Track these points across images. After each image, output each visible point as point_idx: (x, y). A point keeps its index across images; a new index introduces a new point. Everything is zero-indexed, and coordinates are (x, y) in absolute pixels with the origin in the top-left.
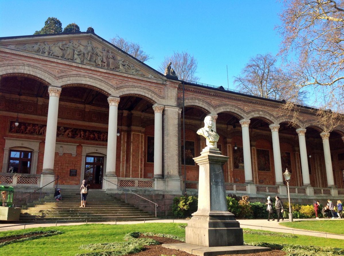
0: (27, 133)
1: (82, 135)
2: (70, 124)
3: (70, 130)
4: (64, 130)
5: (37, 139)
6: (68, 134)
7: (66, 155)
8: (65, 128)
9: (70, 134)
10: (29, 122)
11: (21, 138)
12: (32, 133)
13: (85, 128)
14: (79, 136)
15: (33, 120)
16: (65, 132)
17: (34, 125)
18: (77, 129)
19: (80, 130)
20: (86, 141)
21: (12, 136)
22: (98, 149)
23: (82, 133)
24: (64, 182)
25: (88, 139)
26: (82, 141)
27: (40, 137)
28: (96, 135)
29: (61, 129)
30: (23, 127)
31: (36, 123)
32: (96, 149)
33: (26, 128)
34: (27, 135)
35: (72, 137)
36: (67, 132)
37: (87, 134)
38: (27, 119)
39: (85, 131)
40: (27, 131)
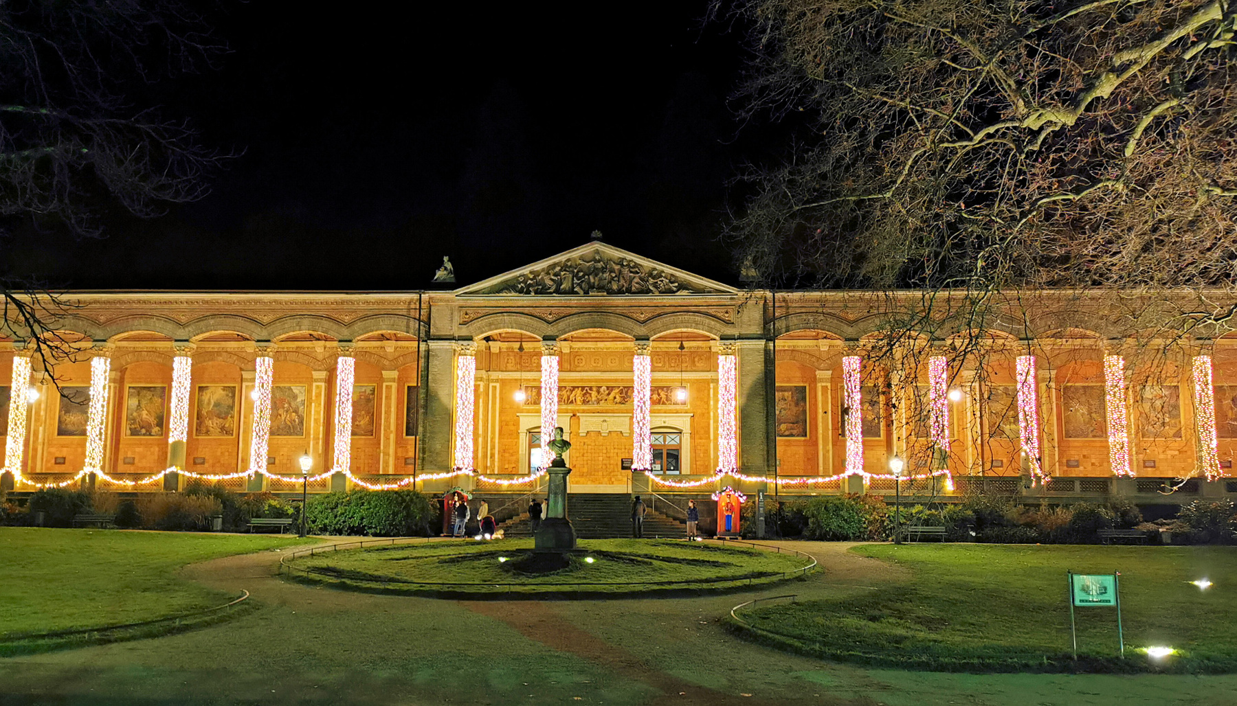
2: (616, 380)
3: (617, 390)
4: (607, 392)
5: (567, 411)
6: (615, 398)
7: (613, 434)
8: (608, 388)
9: (617, 397)
16: (609, 394)
18: (628, 388)
21: (528, 411)
22: (667, 419)
24: (613, 479)
28: (663, 394)
29: (602, 390)
32: (664, 419)
35: (620, 403)
36: (612, 394)
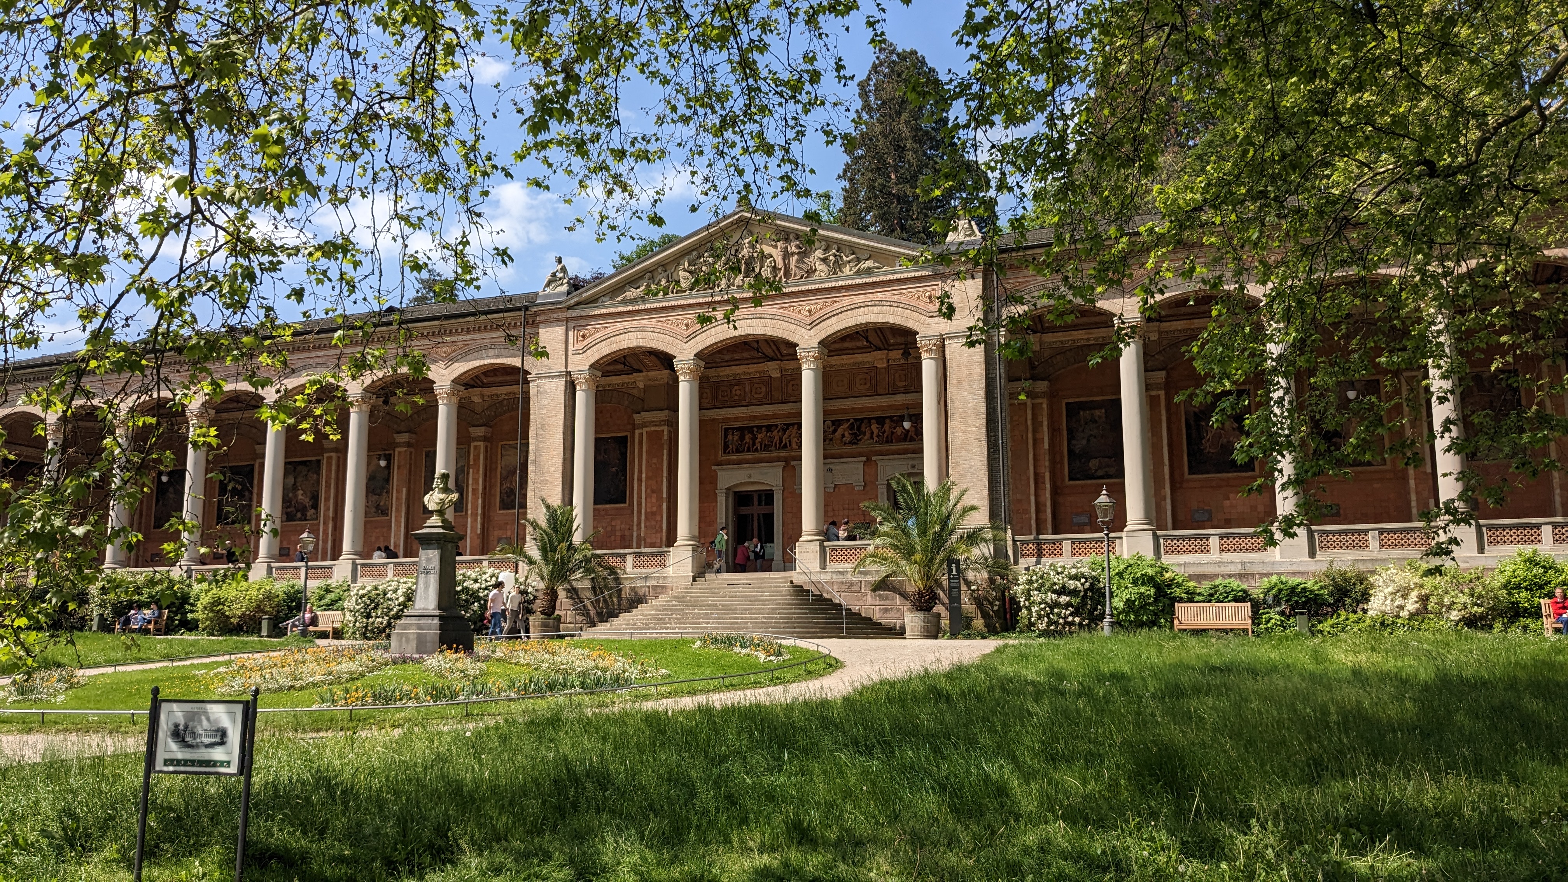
0: (756, 450)
1: (876, 432)
2: (844, 411)
5: (778, 460)
10: (757, 423)
11: (747, 462)
12: (766, 448)
13: (879, 414)
14: (868, 435)
15: (766, 417)
16: (835, 431)
17: (769, 428)
18: (862, 420)
19: (869, 419)
20: (885, 447)
21: (729, 463)
23: (874, 427)
25: (889, 441)
26: (877, 447)
27: (783, 454)
30: (748, 438)
31: (773, 422)
33: (754, 439)
34: (757, 455)
35: (850, 443)
37: (886, 427)
38: (755, 418)
39: (881, 421)
40: (758, 445)
